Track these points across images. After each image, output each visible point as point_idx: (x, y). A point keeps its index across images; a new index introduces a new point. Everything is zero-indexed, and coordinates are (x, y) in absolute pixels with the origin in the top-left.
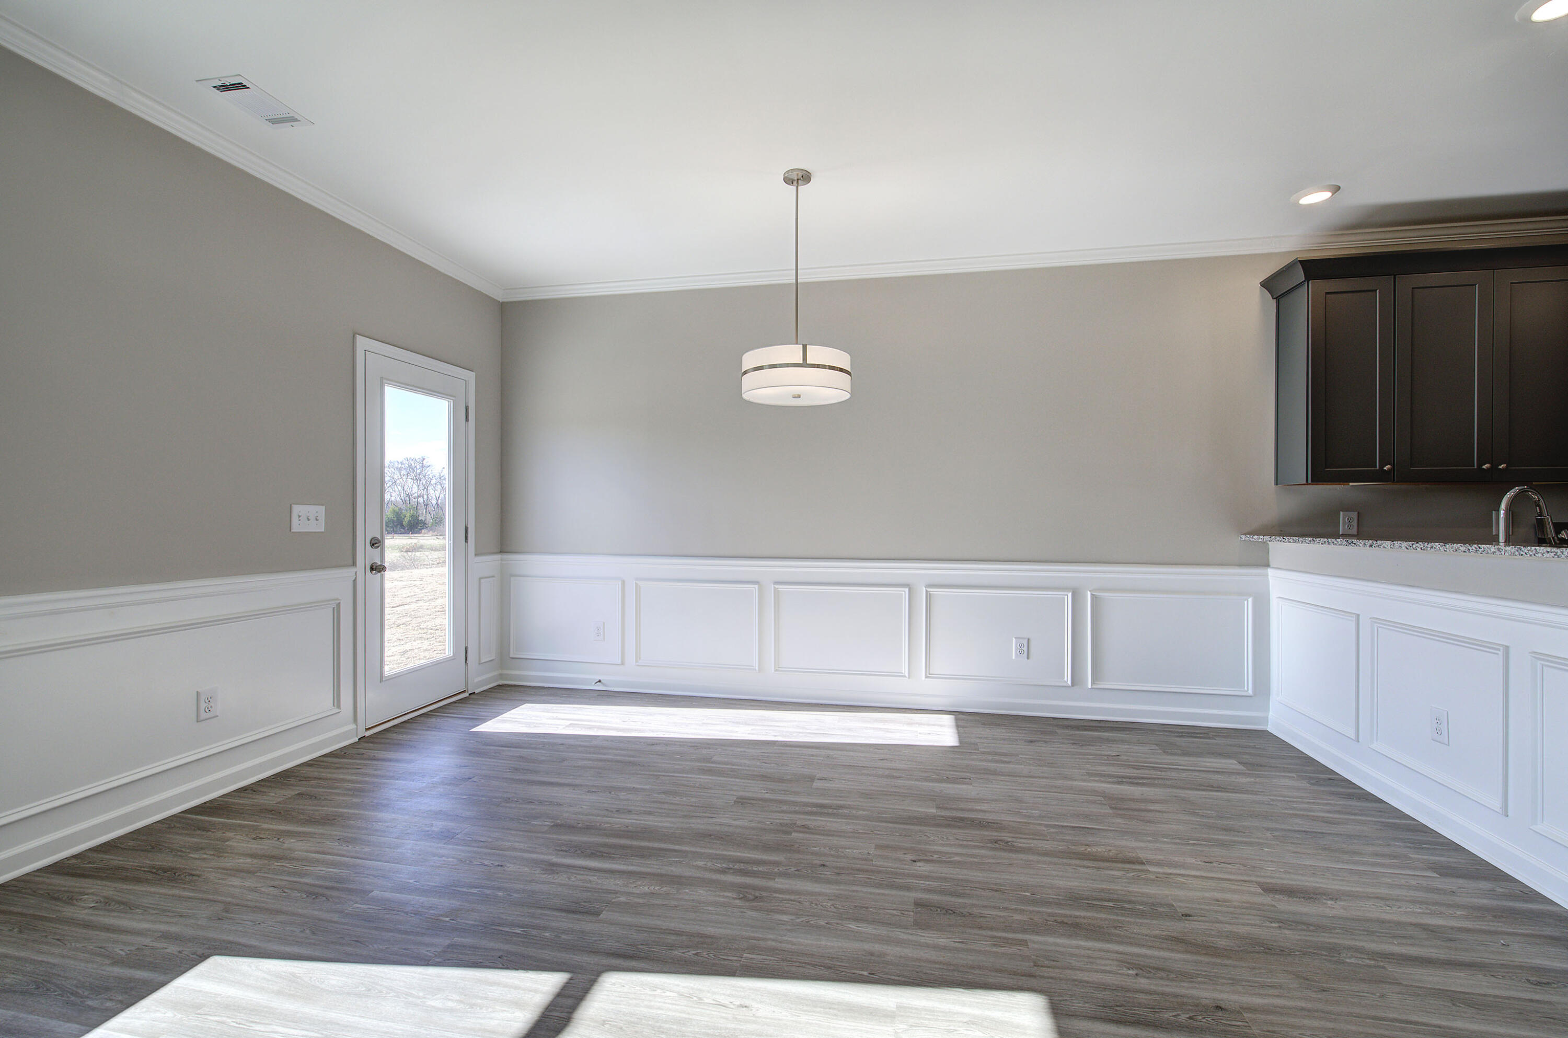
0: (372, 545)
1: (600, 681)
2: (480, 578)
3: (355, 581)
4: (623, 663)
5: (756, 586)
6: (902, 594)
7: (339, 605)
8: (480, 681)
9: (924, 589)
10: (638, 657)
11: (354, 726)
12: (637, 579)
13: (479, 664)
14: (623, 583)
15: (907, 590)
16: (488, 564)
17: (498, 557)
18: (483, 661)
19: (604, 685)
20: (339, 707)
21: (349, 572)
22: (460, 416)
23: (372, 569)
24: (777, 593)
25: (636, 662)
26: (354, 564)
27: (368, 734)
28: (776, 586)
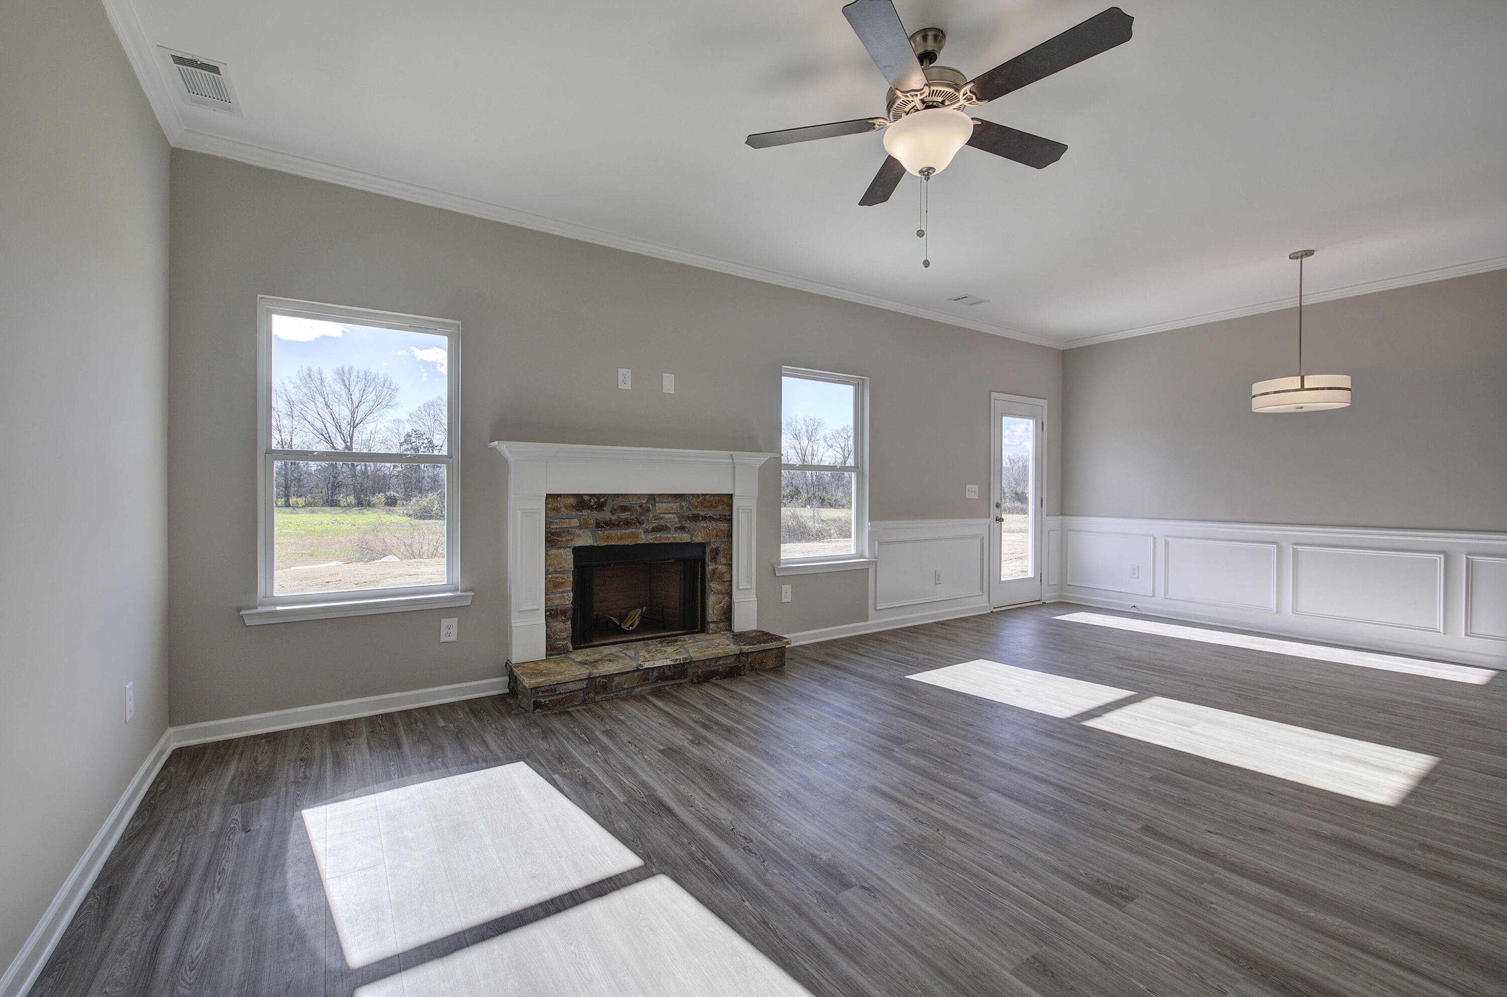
0: (997, 506)
1: (1135, 607)
2: (1049, 531)
3: (989, 526)
4: (1154, 596)
5: (1275, 546)
6: (1437, 560)
7: (983, 538)
8: (1049, 596)
9: (1465, 556)
10: (1166, 593)
11: (988, 605)
12: (1166, 536)
13: (1048, 585)
14: (1155, 538)
15: (1442, 556)
16: (1053, 522)
17: (1060, 517)
18: (1050, 584)
19: (1138, 609)
20: (983, 592)
21: (987, 521)
22: (1040, 427)
23: (997, 520)
24: (1296, 553)
25: (1165, 595)
26: (989, 517)
27: (994, 610)
28: (1295, 547)
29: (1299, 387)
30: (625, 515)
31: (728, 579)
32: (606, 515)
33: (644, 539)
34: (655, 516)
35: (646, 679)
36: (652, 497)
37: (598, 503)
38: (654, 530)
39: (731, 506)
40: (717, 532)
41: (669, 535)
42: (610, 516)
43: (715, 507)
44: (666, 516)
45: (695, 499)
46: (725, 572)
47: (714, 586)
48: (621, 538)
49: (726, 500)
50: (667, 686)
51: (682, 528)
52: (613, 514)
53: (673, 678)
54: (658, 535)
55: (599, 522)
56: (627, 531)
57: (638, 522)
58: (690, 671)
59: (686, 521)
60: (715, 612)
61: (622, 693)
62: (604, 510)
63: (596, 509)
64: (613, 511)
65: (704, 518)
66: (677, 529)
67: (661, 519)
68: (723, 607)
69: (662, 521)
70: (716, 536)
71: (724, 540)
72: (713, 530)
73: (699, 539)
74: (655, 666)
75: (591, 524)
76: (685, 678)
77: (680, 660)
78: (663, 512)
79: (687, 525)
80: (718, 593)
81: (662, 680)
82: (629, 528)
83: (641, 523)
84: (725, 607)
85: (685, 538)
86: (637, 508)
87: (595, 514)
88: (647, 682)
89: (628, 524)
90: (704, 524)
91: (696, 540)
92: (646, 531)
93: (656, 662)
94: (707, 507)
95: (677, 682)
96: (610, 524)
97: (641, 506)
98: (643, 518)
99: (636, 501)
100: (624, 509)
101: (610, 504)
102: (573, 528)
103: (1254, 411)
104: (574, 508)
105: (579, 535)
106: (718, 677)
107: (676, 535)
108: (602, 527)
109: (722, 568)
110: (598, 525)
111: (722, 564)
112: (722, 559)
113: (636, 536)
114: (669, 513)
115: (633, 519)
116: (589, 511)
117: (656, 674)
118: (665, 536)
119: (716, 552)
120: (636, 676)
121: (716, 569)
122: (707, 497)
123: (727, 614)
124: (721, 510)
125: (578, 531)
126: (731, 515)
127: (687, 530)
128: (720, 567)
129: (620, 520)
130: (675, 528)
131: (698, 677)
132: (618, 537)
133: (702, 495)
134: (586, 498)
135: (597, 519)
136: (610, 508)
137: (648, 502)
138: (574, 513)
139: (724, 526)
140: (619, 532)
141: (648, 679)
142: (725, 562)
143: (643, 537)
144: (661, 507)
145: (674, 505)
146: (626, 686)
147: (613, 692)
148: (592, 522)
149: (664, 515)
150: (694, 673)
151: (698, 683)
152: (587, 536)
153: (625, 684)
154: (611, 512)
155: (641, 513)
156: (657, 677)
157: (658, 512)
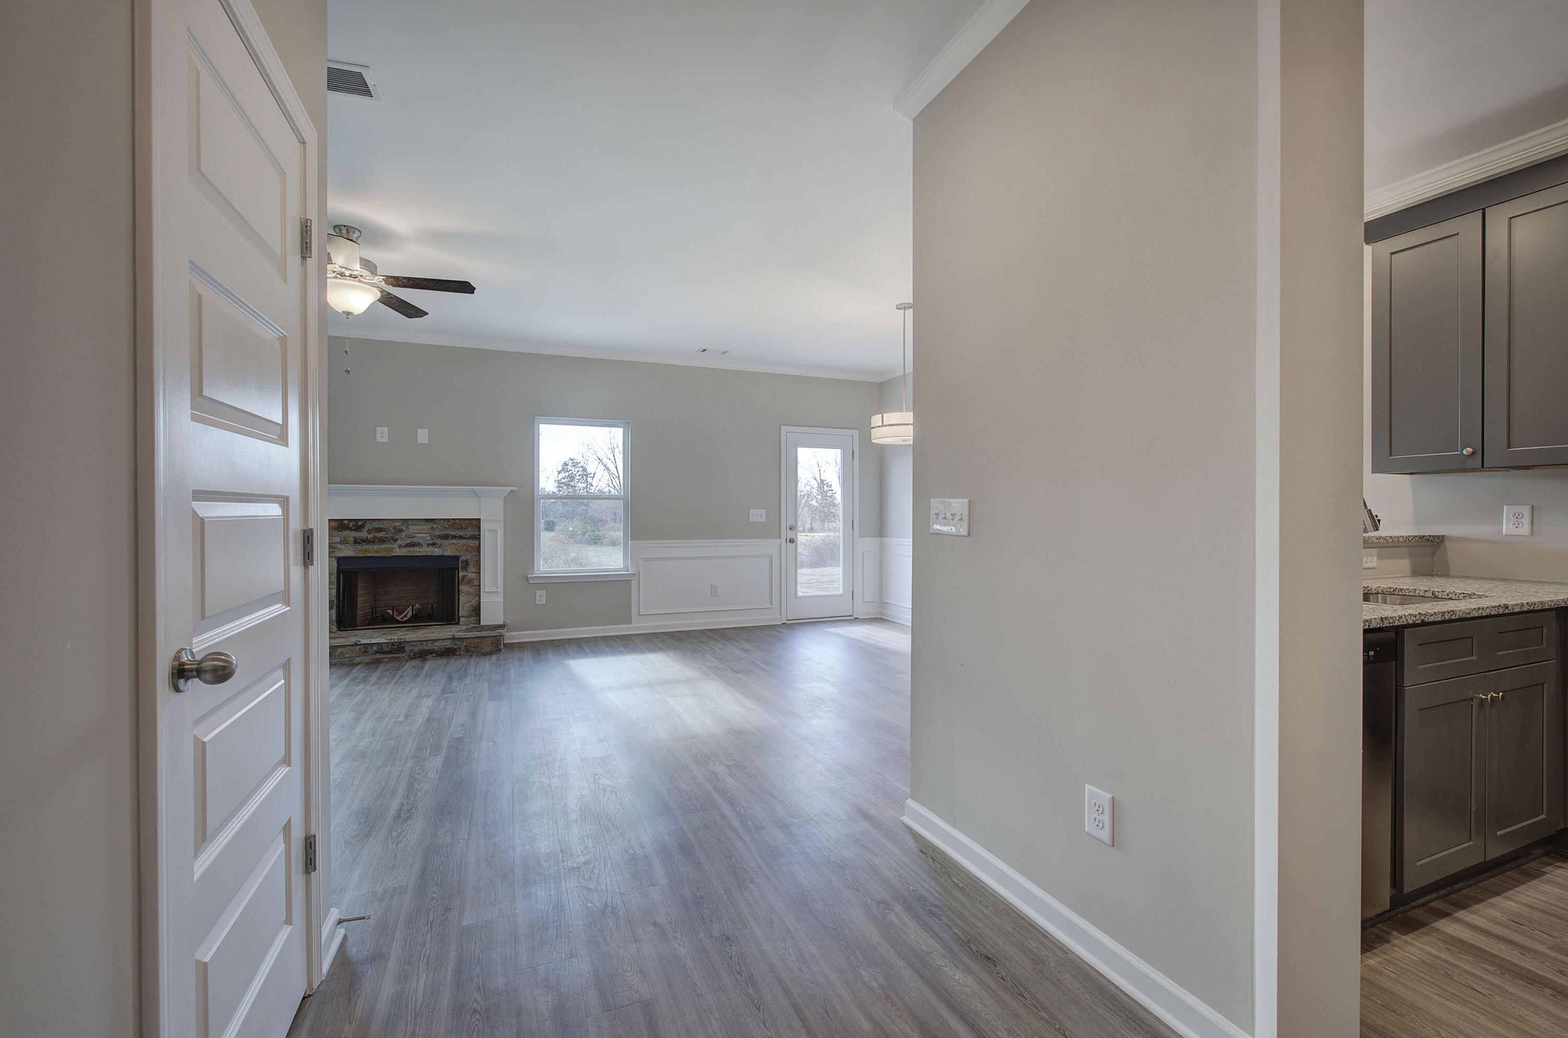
0: (790, 528)
2: (863, 551)
3: (780, 546)
7: (772, 558)
13: (863, 602)
16: (867, 543)
20: (772, 605)
21: (777, 541)
23: (789, 541)
26: (780, 538)
29: (881, 424)
30: (382, 534)
31: (478, 584)
32: (364, 534)
33: (399, 552)
34: (408, 535)
35: (366, 652)
36: (405, 521)
37: (356, 525)
38: (407, 546)
39: (479, 528)
40: (467, 548)
41: (421, 550)
42: (367, 535)
43: (465, 529)
44: (419, 535)
45: (445, 523)
46: (474, 579)
47: (463, 588)
48: (377, 551)
49: (474, 522)
50: (386, 658)
51: (434, 544)
52: (369, 534)
53: (390, 653)
54: (411, 549)
55: (356, 540)
56: (383, 546)
57: (393, 540)
58: (408, 648)
59: (437, 539)
60: (465, 609)
61: (344, 660)
62: (362, 531)
63: (354, 530)
64: (369, 532)
65: (454, 537)
66: (428, 545)
67: (414, 537)
68: (472, 606)
69: (415, 539)
70: (466, 551)
71: (473, 553)
72: (462, 546)
73: (449, 552)
74: (371, 642)
75: (350, 541)
76: (403, 653)
77: (395, 639)
78: (416, 532)
79: (438, 542)
80: (468, 594)
81: (380, 653)
82: (384, 544)
83: (395, 540)
84: (475, 605)
85: (437, 552)
86: (392, 529)
87: (354, 534)
88: (366, 654)
89: (382, 541)
90: (454, 541)
91: (446, 554)
92: (400, 546)
93: (372, 640)
94: (457, 529)
95: (395, 655)
96: (366, 541)
97: (394, 528)
98: (397, 537)
99: (390, 524)
100: (380, 530)
101: (368, 526)
102: (336, 543)
103: (873, 441)
104: (336, 529)
105: (340, 549)
106: (434, 655)
107: (427, 549)
108: (359, 543)
109: (473, 575)
110: (356, 541)
111: (473, 572)
112: (471, 569)
113: (391, 550)
114: (421, 533)
115: (387, 538)
116: (349, 532)
117: (375, 648)
118: (418, 550)
119: (466, 564)
120: (357, 649)
121: (466, 576)
122: (457, 521)
123: (477, 610)
124: (469, 532)
125: (339, 546)
126: (480, 535)
127: (438, 546)
128: (470, 574)
129: (375, 538)
130: (427, 544)
131: (415, 654)
132: (373, 550)
133: (453, 519)
134: (346, 522)
135: (354, 537)
136: (367, 530)
137: (402, 525)
138: (336, 533)
139: (473, 543)
140: (375, 547)
141: (368, 652)
142: (475, 571)
143: (397, 551)
144: (413, 529)
145: (426, 527)
146: (348, 656)
147: (337, 659)
148: (352, 539)
149: (416, 535)
150: (411, 650)
151: (415, 658)
152: (348, 549)
153: (346, 654)
154: (368, 532)
155: (394, 533)
156: (375, 651)
157: (411, 532)
